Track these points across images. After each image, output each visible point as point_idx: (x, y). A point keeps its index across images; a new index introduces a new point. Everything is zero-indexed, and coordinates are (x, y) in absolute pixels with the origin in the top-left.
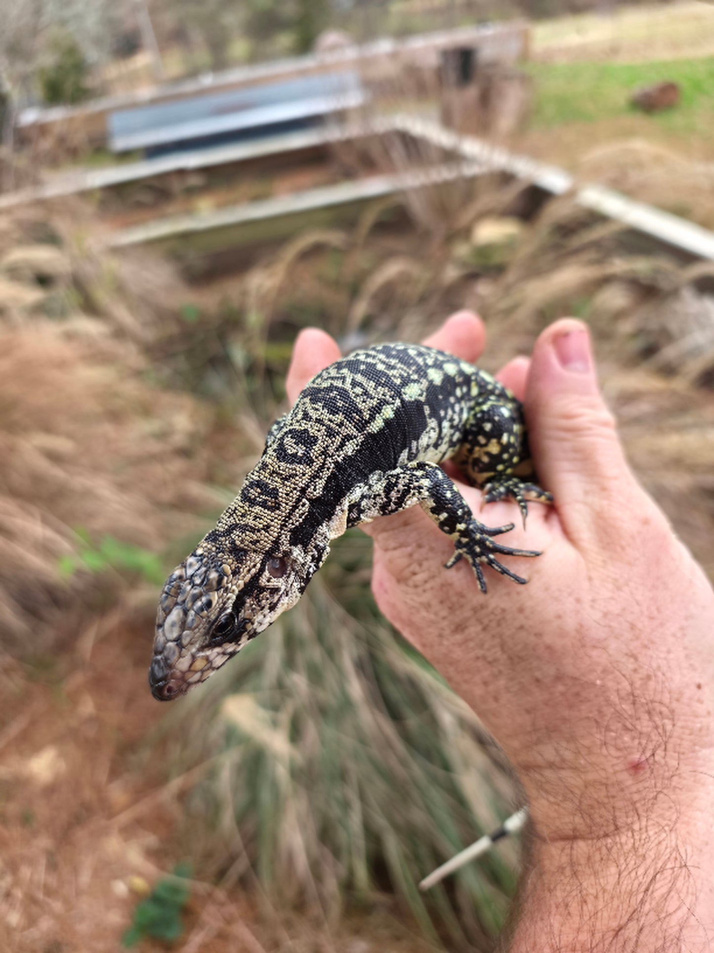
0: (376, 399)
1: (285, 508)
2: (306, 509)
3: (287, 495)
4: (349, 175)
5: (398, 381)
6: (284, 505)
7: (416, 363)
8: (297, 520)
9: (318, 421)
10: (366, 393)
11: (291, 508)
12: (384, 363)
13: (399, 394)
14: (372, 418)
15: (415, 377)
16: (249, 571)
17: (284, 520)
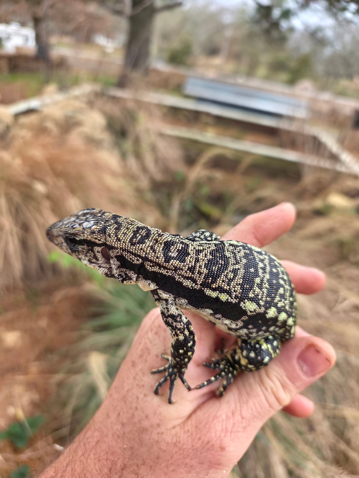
0: (228, 287)
1: (133, 249)
2: (136, 262)
3: (141, 249)
4: (282, 146)
5: (251, 295)
6: (134, 247)
7: (273, 298)
8: (129, 257)
9: (197, 260)
10: (231, 280)
11: (134, 252)
12: (262, 281)
13: (241, 299)
14: (214, 290)
15: (262, 303)
16: (96, 239)
17: (125, 249)
